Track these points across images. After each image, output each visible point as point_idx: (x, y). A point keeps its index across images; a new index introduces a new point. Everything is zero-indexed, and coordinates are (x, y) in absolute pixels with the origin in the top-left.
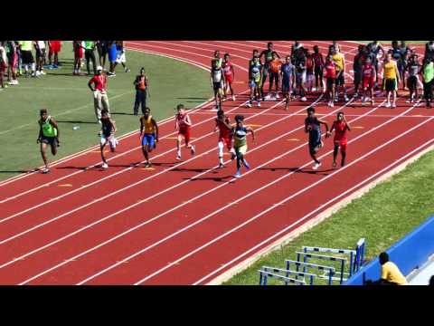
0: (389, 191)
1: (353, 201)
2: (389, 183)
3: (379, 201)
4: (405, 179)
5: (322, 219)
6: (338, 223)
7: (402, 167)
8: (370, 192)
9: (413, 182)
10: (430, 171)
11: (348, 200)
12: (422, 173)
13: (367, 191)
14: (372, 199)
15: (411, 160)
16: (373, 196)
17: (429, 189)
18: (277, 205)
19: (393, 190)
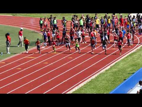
1: (91, 80)
2: (104, 73)
3: (101, 80)
4: (110, 72)
5: (81, 86)
6: (86, 88)
7: (109, 67)
8: (97, 77)
9: (113, 73)
10: (119, 69)
11: (90, 80)
12: (116, 69)
13: (96, 76)
14: (98, 79)
15: (112, 65)
16: (99, 78)
17: (119, 75)
18: (65, 81)
19: (105, 75)
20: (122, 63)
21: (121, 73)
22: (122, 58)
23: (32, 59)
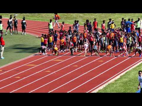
0: (113, 86)
1: (99, 90)
2: (113, 83)
4: (120, 81)
7: (118, 77)
8: (106, 87)
9: (123, 83)
10: (129, 78)
11: (97, 90)
12: (126, 79)
13: (105, 86)
15: (122, 74)
16: (107, 89)
17: (130, 86)
19: (115, 86)
20: (133, 73)
21: (132, 83)
22: (133, 67)
23: (32, 66)
